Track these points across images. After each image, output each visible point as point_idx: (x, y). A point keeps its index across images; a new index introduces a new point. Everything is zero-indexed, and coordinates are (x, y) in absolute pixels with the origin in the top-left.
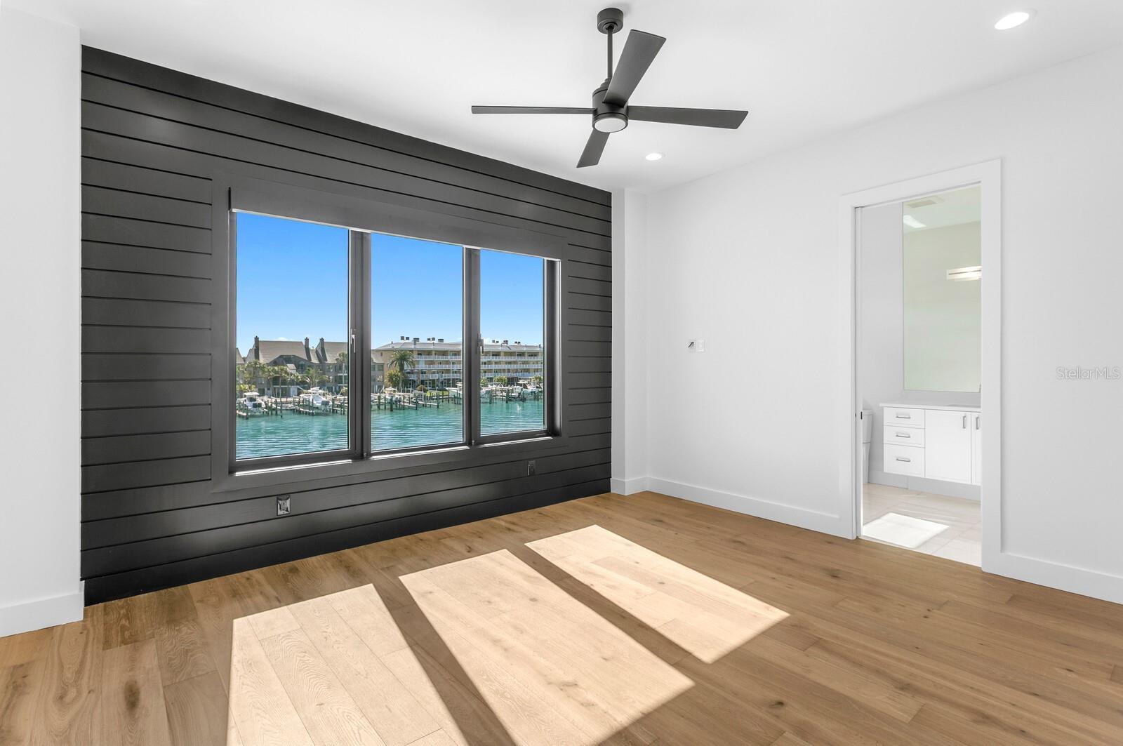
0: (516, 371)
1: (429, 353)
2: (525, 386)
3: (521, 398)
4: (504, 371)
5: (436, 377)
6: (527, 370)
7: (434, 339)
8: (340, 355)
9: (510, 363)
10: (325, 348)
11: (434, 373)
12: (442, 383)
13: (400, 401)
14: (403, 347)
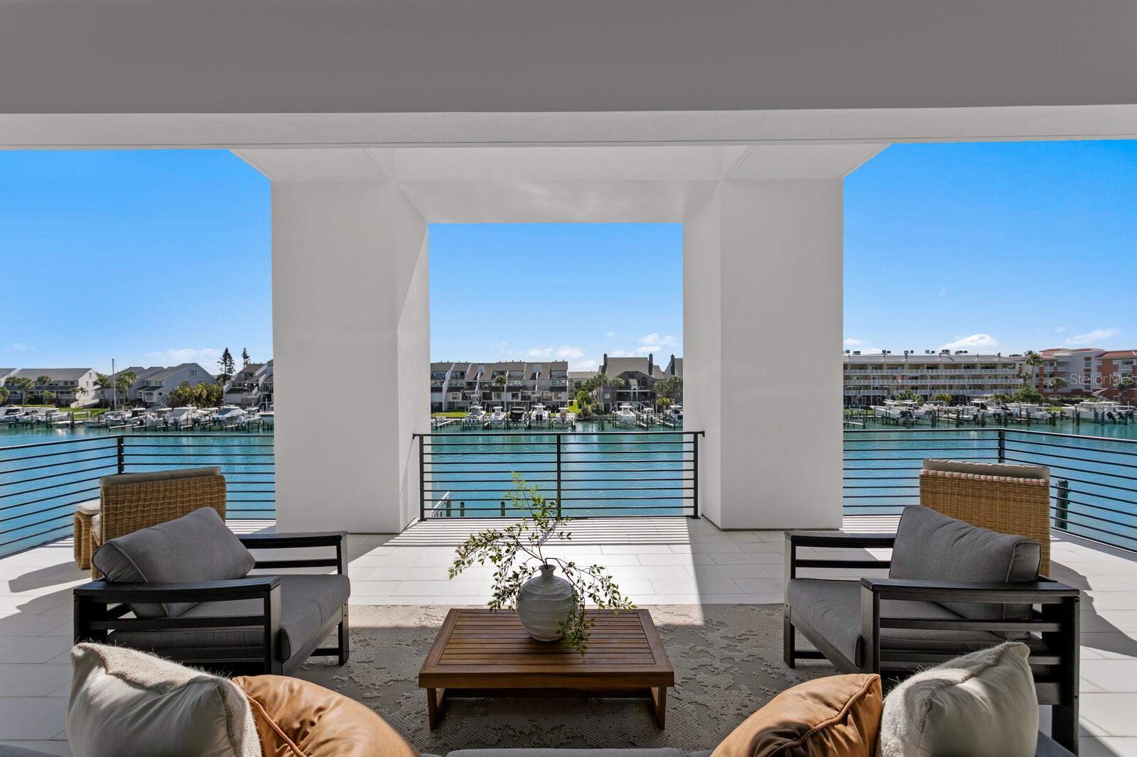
0: (963, 387)
2: (983, 407)
3: (979, 422)
4: (944, 387)
6: (980, 387)
9: (953, 377)
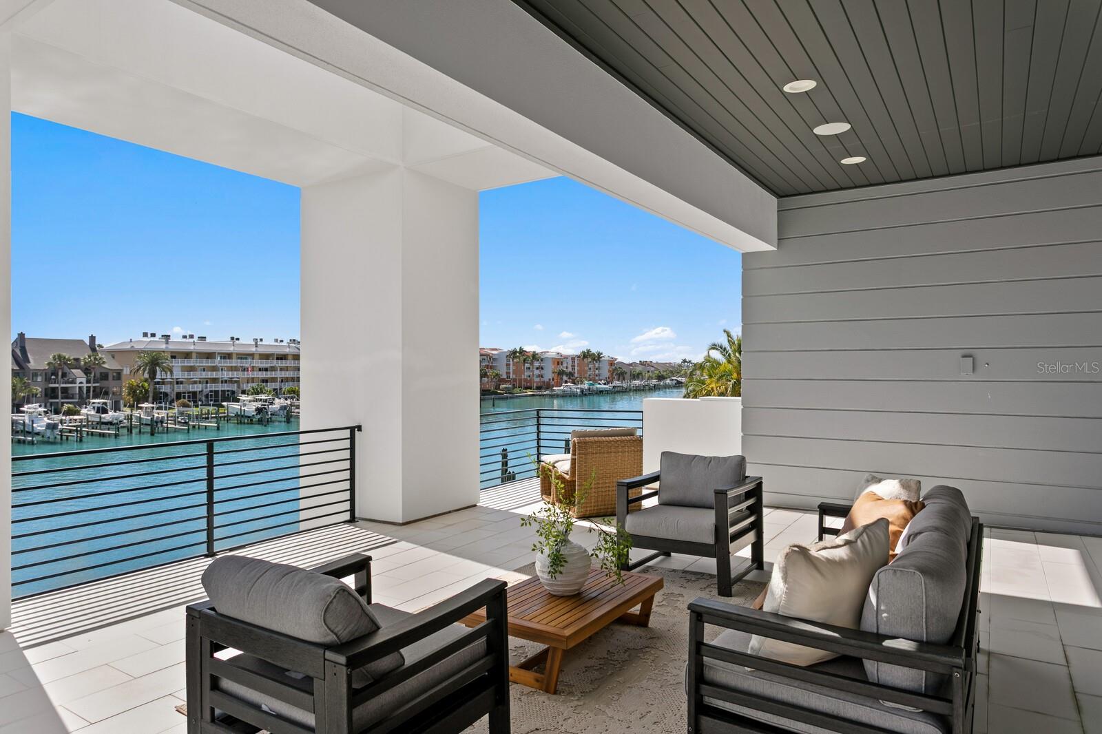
1: (187, 355)
4: (293, 380)
5: (197, 388)
7: (192, 336)
8: (54, 357)
10: (27, 348)
11: (195, 382)
12: (207, 396)
13: (162, 422)
14: (148, 347)
